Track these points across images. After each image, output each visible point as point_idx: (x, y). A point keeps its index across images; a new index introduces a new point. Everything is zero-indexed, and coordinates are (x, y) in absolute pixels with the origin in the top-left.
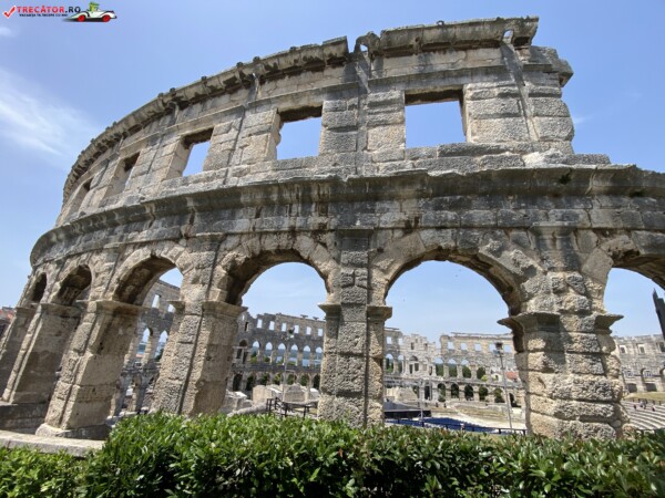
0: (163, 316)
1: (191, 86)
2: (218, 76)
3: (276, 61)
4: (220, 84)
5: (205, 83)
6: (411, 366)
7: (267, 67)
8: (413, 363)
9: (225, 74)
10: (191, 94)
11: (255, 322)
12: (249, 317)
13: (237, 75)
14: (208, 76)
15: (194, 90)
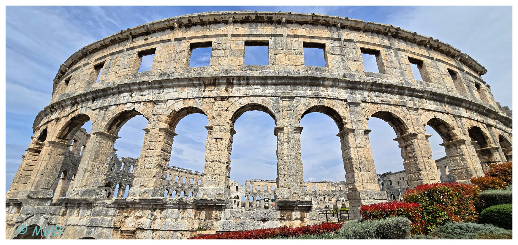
1: (407, 32)
2: (421, 36)
3: (442, 45)
4: (418, 39)
5: (414, 35)
7: (438, 45)
9: (424, 37)
10: (404, 35)
11: (119, 163)
12: (116, 159)
13: (427, 41)
14: (418, 33)
15: (407, 34)
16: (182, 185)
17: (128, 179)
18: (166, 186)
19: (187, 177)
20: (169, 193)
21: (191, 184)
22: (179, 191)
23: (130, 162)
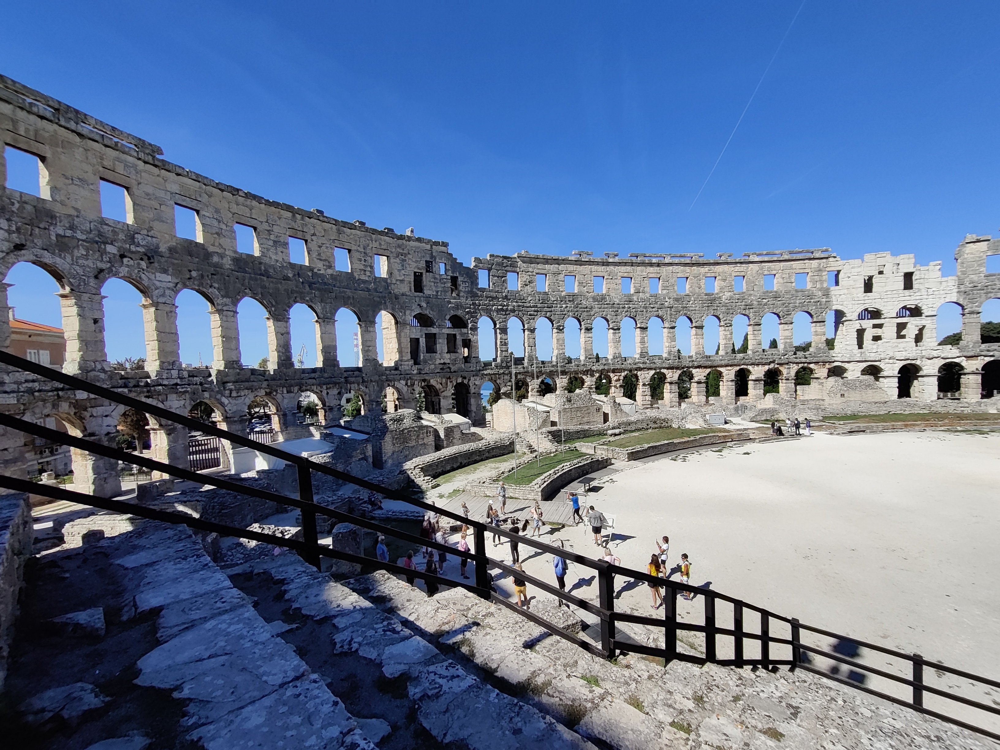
0: (227, 263)
6: (860, 333)
8: (868, 324)
11: (471, 275)
12: (455, 265)
16: (677, 300)
17: (508, 305)
18: (624, 308)
19: (687, 275)
20: (639, 325)
21: (706, 295)
22: (667, 317)
23: (500, 264)
